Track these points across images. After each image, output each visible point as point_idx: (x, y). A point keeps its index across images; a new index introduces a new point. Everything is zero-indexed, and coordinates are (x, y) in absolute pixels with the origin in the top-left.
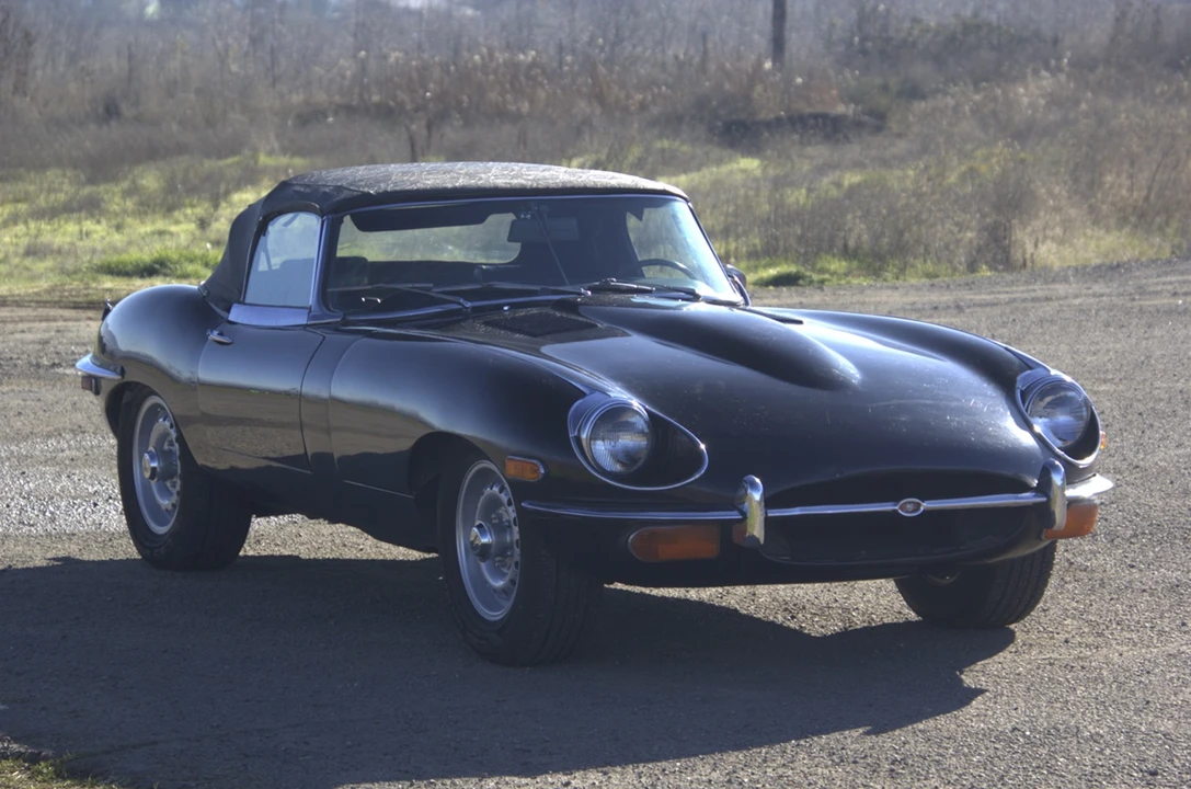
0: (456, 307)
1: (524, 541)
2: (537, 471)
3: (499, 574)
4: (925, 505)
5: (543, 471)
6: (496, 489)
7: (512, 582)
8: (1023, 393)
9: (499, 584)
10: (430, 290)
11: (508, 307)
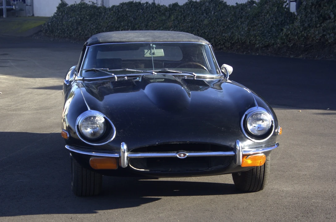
0: (111, 76)
2: (67, 136)
4: (188, 154)
8: (246, 115)
10: (107, 71)
11: (126, 77)
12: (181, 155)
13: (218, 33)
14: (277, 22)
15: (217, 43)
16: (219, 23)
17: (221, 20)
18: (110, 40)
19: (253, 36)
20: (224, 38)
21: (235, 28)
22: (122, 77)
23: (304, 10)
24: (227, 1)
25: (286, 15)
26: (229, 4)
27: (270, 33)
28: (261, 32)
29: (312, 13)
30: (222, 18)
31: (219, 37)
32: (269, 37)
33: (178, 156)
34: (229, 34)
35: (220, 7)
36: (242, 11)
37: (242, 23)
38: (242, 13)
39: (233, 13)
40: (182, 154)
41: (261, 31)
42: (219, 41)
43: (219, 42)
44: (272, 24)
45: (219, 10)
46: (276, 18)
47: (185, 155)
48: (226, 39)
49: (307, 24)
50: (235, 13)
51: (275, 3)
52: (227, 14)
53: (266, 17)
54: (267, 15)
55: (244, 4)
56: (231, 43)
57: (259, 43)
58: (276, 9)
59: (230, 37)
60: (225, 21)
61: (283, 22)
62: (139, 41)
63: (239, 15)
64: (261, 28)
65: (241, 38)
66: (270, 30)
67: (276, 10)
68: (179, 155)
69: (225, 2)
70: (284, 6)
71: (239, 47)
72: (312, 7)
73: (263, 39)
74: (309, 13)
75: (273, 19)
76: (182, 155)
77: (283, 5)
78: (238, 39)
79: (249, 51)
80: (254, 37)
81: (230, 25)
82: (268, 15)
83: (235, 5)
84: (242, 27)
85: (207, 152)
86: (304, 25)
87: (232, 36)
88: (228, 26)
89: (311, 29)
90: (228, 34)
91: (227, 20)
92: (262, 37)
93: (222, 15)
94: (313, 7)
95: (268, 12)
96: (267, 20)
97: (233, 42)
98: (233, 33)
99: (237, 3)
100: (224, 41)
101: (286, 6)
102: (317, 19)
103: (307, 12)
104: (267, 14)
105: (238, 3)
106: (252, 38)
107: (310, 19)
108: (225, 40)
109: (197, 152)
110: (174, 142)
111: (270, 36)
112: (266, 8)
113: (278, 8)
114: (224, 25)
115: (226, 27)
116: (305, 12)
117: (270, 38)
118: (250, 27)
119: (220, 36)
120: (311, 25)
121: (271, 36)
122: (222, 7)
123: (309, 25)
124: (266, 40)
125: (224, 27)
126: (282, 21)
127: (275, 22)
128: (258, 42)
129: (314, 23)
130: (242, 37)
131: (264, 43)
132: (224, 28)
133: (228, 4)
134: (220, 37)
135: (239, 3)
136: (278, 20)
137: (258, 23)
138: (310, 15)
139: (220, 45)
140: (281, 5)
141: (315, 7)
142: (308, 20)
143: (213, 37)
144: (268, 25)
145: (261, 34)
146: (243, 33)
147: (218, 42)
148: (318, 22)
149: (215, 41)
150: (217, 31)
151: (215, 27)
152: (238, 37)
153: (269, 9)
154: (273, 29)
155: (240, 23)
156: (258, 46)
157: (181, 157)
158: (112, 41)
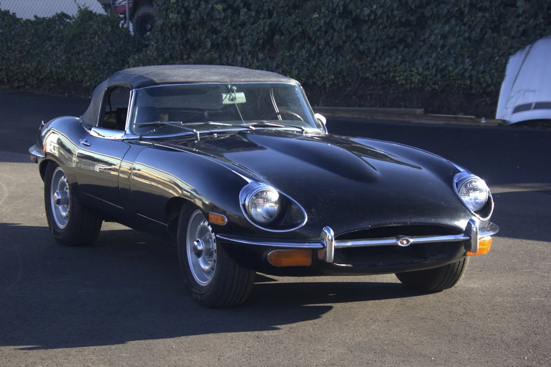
0: (191, 133)
1: (218, 251)
2: (223, 220)
3: (206, 263)
4: (412, 240)
5: (226, 220)
6: (206, 223)
7: (212, 269)
8: (457, 184)
9: (206, 268)
10: (180, 125)
11: (216, 134)
12: (403, 242)
13: (13, 62)
14: (114, 48)
15: (11, 78)
16: (11, 45)
17: (13, 41)
18: (170, 80)
19: (79, 69)
20: (26, 70)
21: (42, 56)
22: (204, 133)
23: (160, 34)
24: (17, 12)
25: (126, 40)
26: (20, 17)
27: (106, 66)
28: (91, 63)
29: (174, 38)
30: (14, 39)
31: (15, 69)
32: (106, 72)
33: (400, 244)
34: (35, 64)
35: (6, 20)
36: (49, 29)
37: (53, 48)
38: (49, 32)
39: (33, 31)
40: (404, 240)
41: (91, 61)
42: (16, 75)
43: (16, 77)
44: (106, 51)
45: (6, 25)
46: (111, 42)
47: (408, 241)
48: (28, 72)
49: (168, 54)
50: (36, 31)
51: (107, 19)
52: (22, 33)
53: (93, 41)
54: (94, 38)
55: (50, 18)
56: (38, 78)
57: (89, 80)
58: (109, 29)
59: (36, 69)
60: (21, 43)
61: (123, 48)
62: (212, 80)
63: (45, 35)
64: (91, 57)
65: (56, 71)
66: (105, 61)
67: (109, 31)
68: (400, 242)
69: (14, 14)
70: (120, 25)
71: (52, 85)
72: (171, 28)
73: (96, 74)
74: (169, 38)
75: (105, 44)
76: (405, 242)
77: (119, 23)
78: (51, 72)
79: (73, 92)
80: (80, 71)
81: (31, 51)
82: (97, 37)
83: (33, 19)
84: (56, 54)
85: (434, 236)
86: (163, 55)
87: (39, 67)
88: (28, 52)
89: (175, 61)
90: (31, 65)
91: (24, 42)
92: (94, 71)
93: (13, 33)
94: (173, 29)
95: (96, 32)
96: (96, 45)
97: (41, 77)
98: (39, 62)
99: (36, 17)
100: (25, 74)
101: (123, 25)
102: (182, 47)
103: (165, 36)
104: (95, 36)
105: (38, 16)
106: (77, 72)
107: (171, 47)
108: (26, 72)
109: (422, 237)
110: (391, 224)
111: (107, 69)
112: (91, 26)
113: (112, 27)
114: (21, 49)
115: (25, 53)
116: (162, 35)
117: (108, 72)
118: (70, 55)
119: (17, 67)
120: (174, 55)
121: (109, 71)
122: (10, 21)
123: (171, 55)
124: (101, 76)
125: (21, 53)
126: (121, 47)
127: (110, 48)
128: (88, 78)
129: (179, 52)
130: (58, 70)
131: (98, 80)
132: (21, 55)
133: (18, 16)
134: (17, 69)
135: (41, 15)
136: (114, 46)
137: (82, 48)
138: (169, 40)
139: (17, 81)
140: (116, 23)
141: (176, 29)
142: (168, 48)
143: (4, 68)
144: (99, 53)
145: (92, 67)
146: (59, 63)
147: (13, 77)
148: (184, 51)
149: (7, 74)
150: (9, 59)
151: (3, 52)
152: (51, 70)
153: (98, 28)
154: (110, 59)
155: (50, 48)
156: (88, 84)
157: (403, 244)
158: (175, 81)
